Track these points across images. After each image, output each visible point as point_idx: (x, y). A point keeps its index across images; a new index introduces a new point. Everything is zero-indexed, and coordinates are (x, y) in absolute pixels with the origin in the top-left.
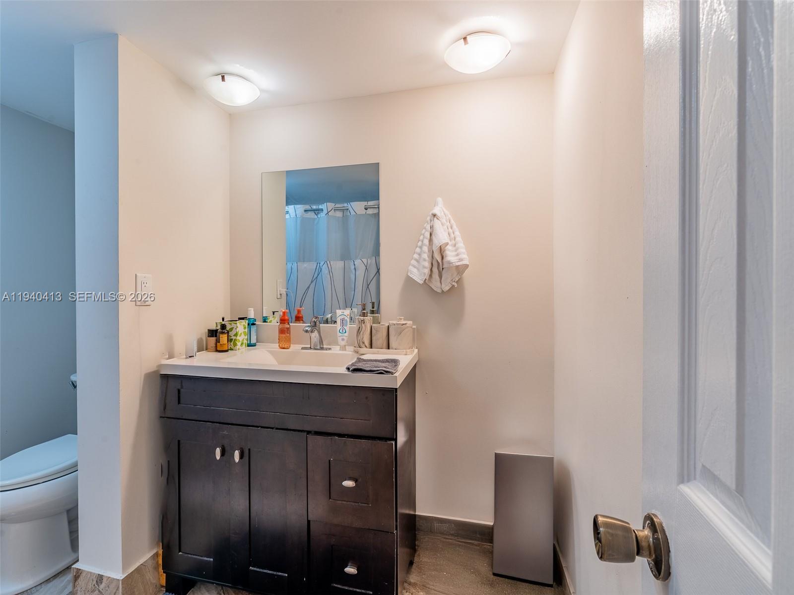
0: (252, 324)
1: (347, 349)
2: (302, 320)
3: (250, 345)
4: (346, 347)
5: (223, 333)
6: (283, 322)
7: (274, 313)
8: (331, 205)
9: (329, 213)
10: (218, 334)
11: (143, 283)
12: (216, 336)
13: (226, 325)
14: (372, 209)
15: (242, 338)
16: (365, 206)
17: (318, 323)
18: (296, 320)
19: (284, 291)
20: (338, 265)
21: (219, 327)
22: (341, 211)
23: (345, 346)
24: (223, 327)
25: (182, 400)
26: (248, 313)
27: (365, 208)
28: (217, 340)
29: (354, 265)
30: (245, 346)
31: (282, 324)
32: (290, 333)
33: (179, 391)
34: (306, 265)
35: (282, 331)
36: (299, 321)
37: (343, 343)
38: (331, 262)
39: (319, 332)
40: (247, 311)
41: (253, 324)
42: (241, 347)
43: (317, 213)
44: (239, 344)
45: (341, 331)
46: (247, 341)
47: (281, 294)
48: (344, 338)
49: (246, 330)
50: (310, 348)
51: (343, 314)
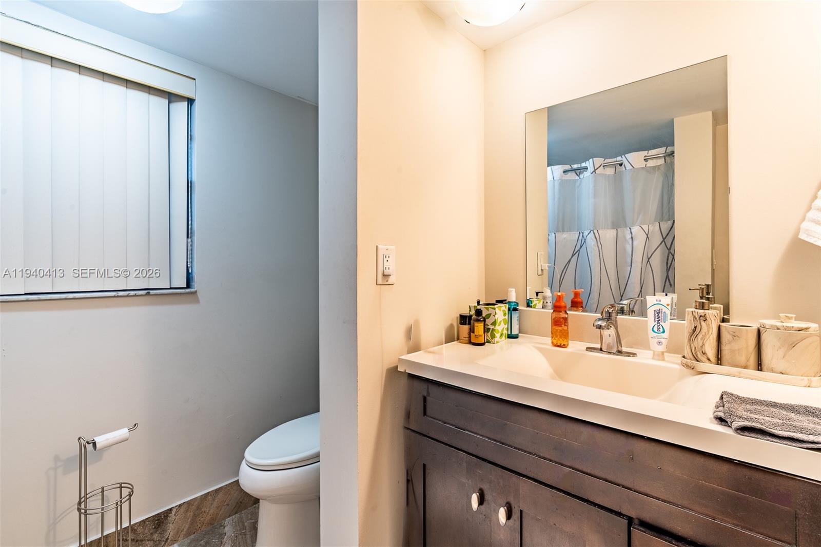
0: (513, 309)
1: (666, 358)
2: (582, 307)
3: (510, 337)
4: (665, 354)
5: (478, 321)
6: (558, 309)
7: (537, 294)
8: (599, 161)
9: (596, 171)
10: (472, 322)
11: (384, 258)
12: (470, 324)
13: (482, 311)
14: (655, 160)
15: (501, 328)
16: (645, 156)
17: (614, 315)
18: (572, 306)
19: (546, 266)
20: (608, 235)
21: (473, 312)
22: (612, 167)
23: (663, 353)
24: (479, 312)
25: (429, 412)
26: (507, 294)
27: (645, 160)
28: (470, 329)
29: (631, 233)
30: (505, 337)
31: (557, 313)
32: (567, 326)
33: (425, 399)
34: (565, 235)
35: (556, 322)
36: (577, 307)
37: (661, 348)
38: (599, 231)
39: (616, 328)
40: (507, 293)
41: (515, 309)
42: (500, 340)
43: (578, 174)
44: (498, 335)
45: (655, 329)
46: (508, 330)
47: (542, 270)
48: (663, 340)
49: (507, 317)
50: (601, 349)
51: (658, 301)
